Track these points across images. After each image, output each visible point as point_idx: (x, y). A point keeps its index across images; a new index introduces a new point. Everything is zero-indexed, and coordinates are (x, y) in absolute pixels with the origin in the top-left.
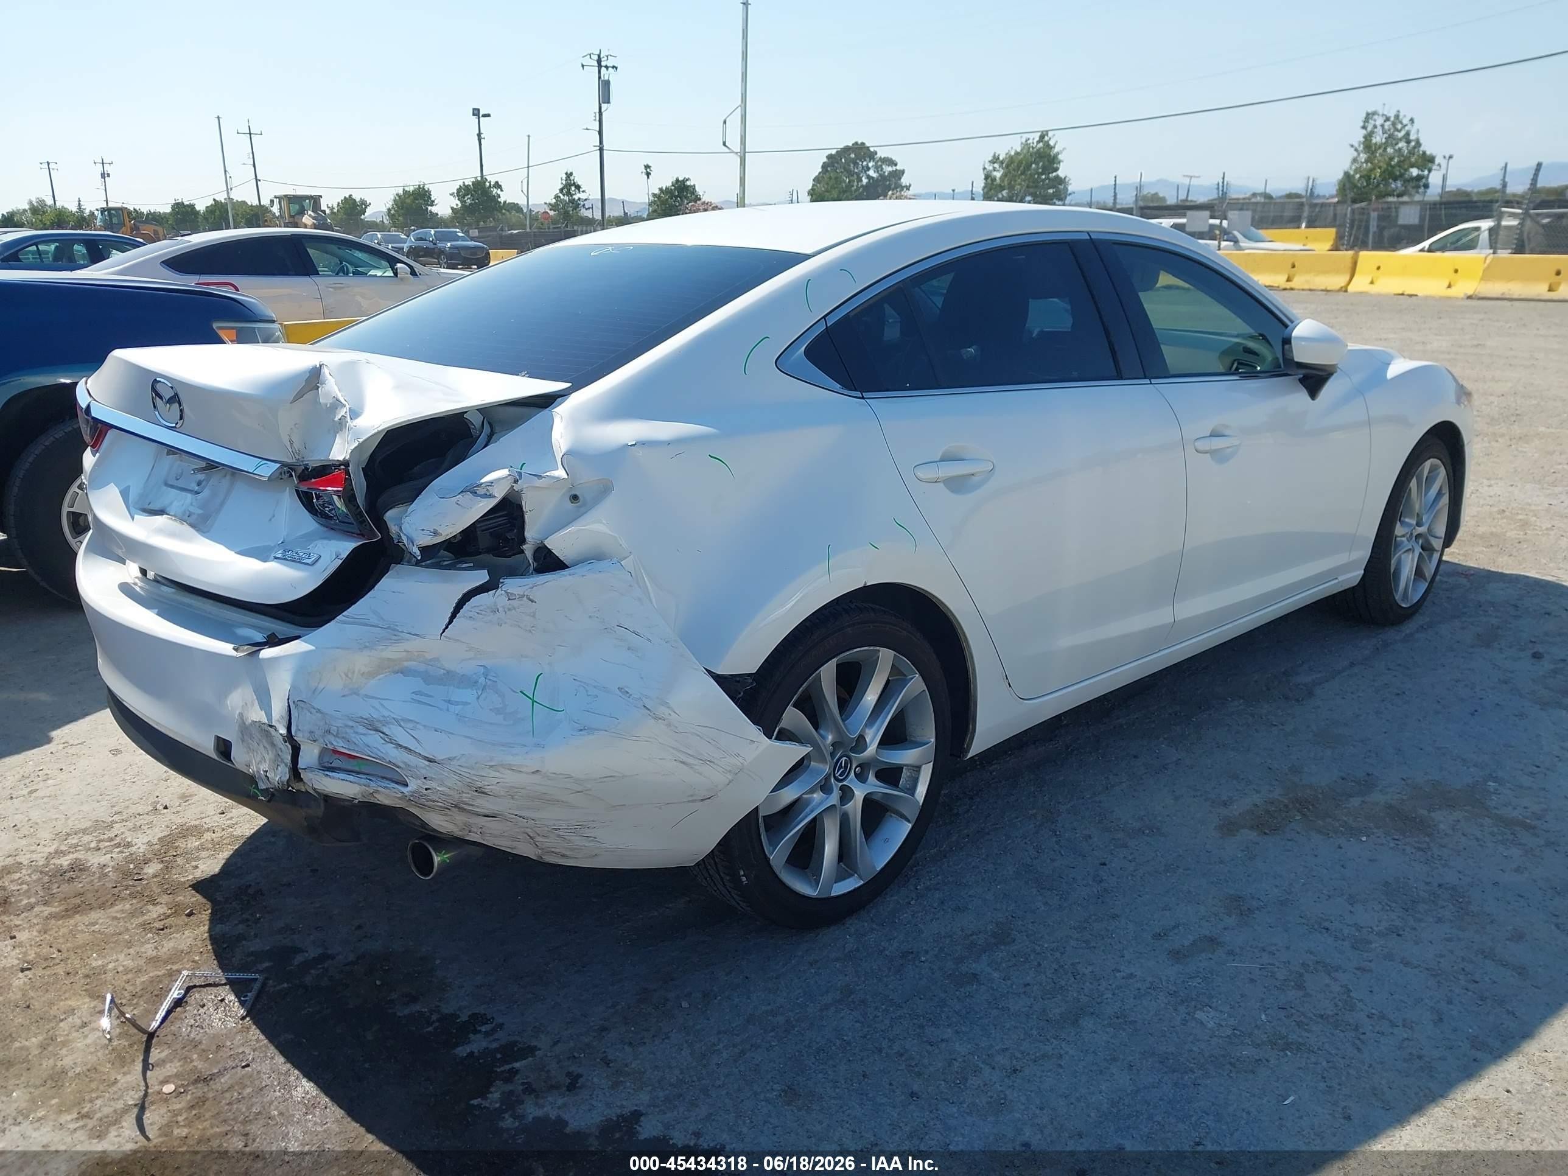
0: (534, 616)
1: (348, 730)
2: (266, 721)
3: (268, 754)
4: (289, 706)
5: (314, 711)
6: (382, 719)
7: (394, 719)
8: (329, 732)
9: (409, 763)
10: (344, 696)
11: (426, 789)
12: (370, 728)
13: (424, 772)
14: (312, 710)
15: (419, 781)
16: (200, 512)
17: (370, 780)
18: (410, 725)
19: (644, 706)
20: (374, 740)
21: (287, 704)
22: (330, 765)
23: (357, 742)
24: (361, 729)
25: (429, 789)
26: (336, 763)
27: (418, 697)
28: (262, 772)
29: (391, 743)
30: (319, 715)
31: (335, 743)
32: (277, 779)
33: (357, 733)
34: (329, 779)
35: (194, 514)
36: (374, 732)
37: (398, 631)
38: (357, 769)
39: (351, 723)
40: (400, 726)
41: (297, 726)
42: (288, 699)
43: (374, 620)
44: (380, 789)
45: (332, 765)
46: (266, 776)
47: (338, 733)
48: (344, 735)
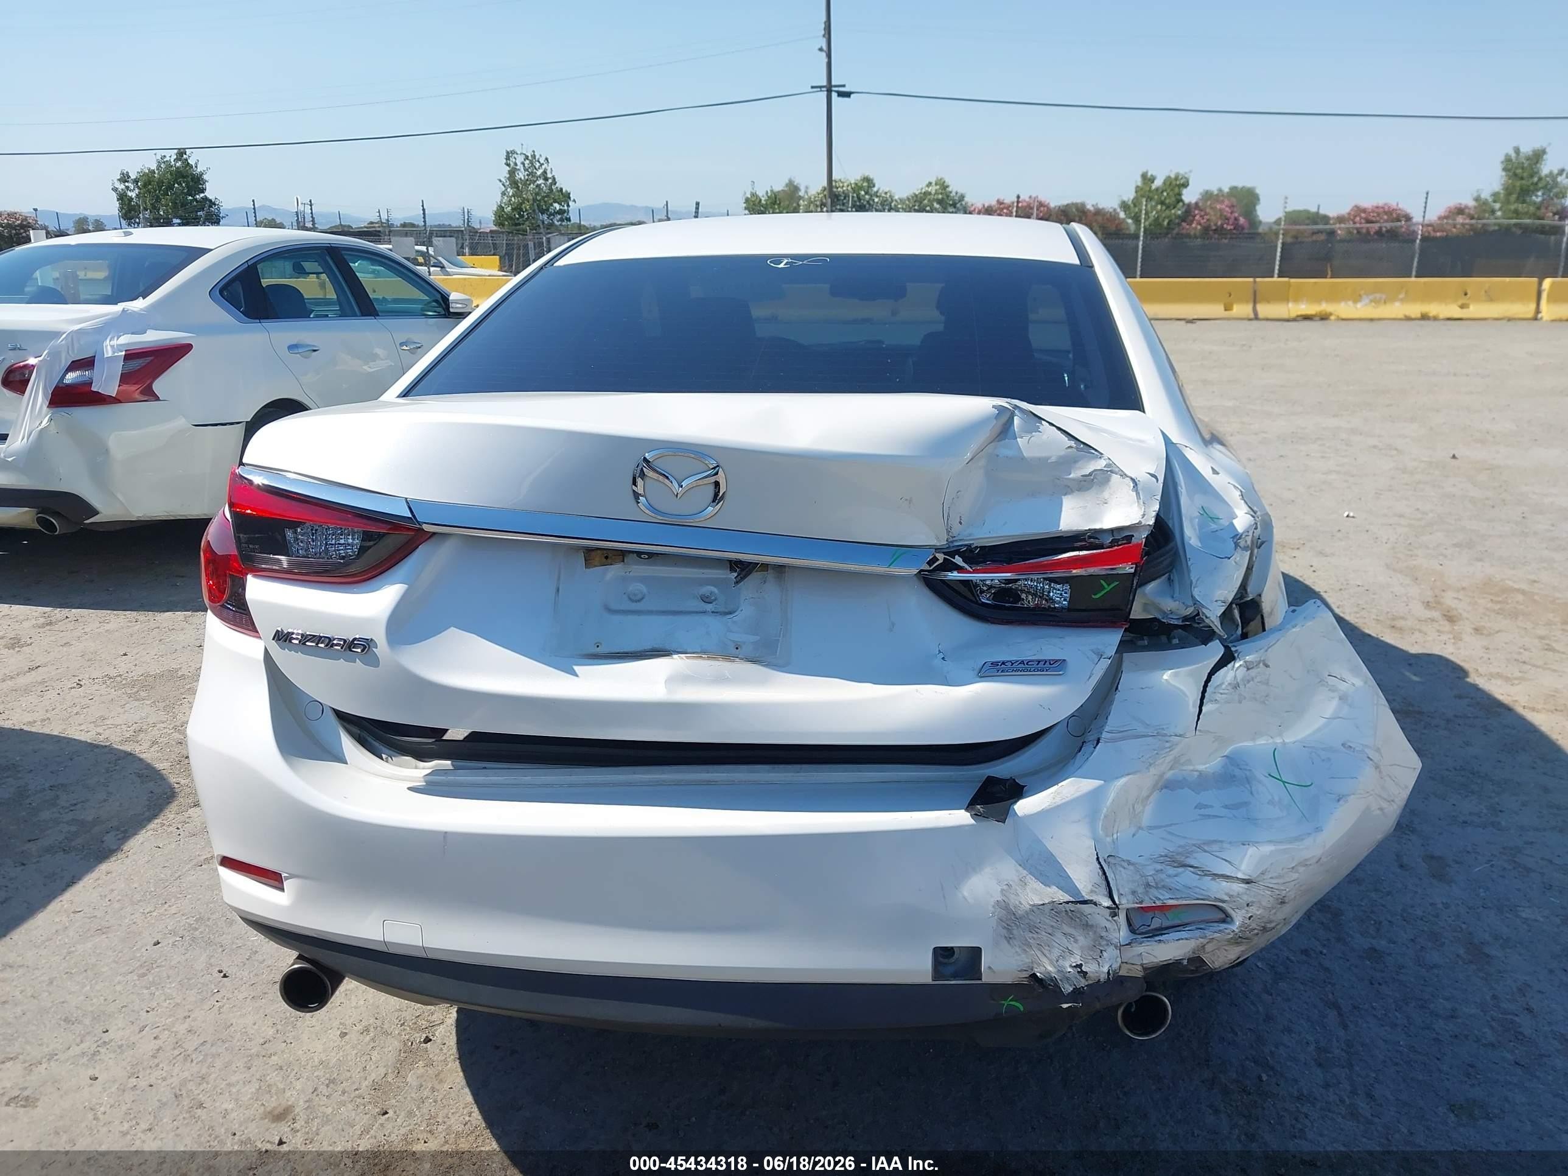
0: (1267, 684)
1: (1163, 876)
2: (1068, 898)
3: (1076, 941)
4: (1102, 868)
5: (1125, 864)
6: (1180, 850)
7: (1194, 845)
8: (1148, 885)
9: (1231, 893)
10: (1134, 835)
11: (1250, 918)
12: (1175, 865)
13: (1245, 898)
14: (1123, 863)
15: (1244, 911)
16: (757, 638)
17: (1201, 929)
18: (1215, 847)
19: (1369, 758)
20: (1187, 877)
21: (1098, 866)
22: (1150, 928)
23: (1178, 888)
24: (1171, 871)
25: (1252, 916)
26: (1156, 923)
27: (1203, 812)
28: (1069, 970)
29: (1206, 875)
30: (1131, 867)
31: (1161, 897)
32: (1105, 970)
33: (1169, 876)
34: (1162, 945)
35: (744, 643)
36: (1181, 870)
37: (1165, 735)
38: (1177, 922)
39: (1159, 867)
40: (1205, 851)
41: (1118, 890)
42: (1098, 859)
43: (1141, 730)
44: (1216, 935)
45: (1152, 927)
46: (1082, 972)
47: (1156, 883)
48: (1162, 884)
